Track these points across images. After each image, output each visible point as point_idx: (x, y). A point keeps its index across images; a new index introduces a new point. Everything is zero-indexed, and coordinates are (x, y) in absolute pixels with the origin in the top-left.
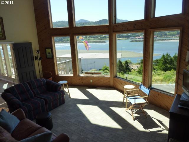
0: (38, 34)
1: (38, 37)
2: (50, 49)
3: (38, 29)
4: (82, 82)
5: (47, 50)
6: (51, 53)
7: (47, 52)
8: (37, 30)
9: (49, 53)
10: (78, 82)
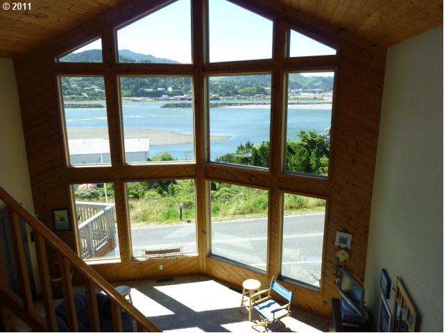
0: (32, 179)
1: (32, 186)
2: (66, 211)
3: (32, 169)
4: (142, 272)
5: (56, 213)
6: (67, 219)
7: (56, 217)
8: (30, 171)
9: (62, 219)
10: (132, 272)
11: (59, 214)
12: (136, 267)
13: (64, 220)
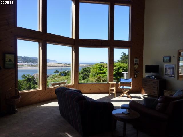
2: (13, 55)
4: (51, 95)
6: (13, 61)
7: (6, 59)
9: (10, 60)
11: (9, 57)
12: (49, 93)
13: (11, 61)
